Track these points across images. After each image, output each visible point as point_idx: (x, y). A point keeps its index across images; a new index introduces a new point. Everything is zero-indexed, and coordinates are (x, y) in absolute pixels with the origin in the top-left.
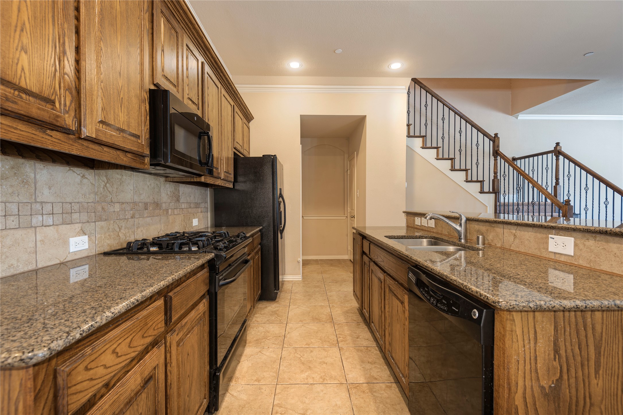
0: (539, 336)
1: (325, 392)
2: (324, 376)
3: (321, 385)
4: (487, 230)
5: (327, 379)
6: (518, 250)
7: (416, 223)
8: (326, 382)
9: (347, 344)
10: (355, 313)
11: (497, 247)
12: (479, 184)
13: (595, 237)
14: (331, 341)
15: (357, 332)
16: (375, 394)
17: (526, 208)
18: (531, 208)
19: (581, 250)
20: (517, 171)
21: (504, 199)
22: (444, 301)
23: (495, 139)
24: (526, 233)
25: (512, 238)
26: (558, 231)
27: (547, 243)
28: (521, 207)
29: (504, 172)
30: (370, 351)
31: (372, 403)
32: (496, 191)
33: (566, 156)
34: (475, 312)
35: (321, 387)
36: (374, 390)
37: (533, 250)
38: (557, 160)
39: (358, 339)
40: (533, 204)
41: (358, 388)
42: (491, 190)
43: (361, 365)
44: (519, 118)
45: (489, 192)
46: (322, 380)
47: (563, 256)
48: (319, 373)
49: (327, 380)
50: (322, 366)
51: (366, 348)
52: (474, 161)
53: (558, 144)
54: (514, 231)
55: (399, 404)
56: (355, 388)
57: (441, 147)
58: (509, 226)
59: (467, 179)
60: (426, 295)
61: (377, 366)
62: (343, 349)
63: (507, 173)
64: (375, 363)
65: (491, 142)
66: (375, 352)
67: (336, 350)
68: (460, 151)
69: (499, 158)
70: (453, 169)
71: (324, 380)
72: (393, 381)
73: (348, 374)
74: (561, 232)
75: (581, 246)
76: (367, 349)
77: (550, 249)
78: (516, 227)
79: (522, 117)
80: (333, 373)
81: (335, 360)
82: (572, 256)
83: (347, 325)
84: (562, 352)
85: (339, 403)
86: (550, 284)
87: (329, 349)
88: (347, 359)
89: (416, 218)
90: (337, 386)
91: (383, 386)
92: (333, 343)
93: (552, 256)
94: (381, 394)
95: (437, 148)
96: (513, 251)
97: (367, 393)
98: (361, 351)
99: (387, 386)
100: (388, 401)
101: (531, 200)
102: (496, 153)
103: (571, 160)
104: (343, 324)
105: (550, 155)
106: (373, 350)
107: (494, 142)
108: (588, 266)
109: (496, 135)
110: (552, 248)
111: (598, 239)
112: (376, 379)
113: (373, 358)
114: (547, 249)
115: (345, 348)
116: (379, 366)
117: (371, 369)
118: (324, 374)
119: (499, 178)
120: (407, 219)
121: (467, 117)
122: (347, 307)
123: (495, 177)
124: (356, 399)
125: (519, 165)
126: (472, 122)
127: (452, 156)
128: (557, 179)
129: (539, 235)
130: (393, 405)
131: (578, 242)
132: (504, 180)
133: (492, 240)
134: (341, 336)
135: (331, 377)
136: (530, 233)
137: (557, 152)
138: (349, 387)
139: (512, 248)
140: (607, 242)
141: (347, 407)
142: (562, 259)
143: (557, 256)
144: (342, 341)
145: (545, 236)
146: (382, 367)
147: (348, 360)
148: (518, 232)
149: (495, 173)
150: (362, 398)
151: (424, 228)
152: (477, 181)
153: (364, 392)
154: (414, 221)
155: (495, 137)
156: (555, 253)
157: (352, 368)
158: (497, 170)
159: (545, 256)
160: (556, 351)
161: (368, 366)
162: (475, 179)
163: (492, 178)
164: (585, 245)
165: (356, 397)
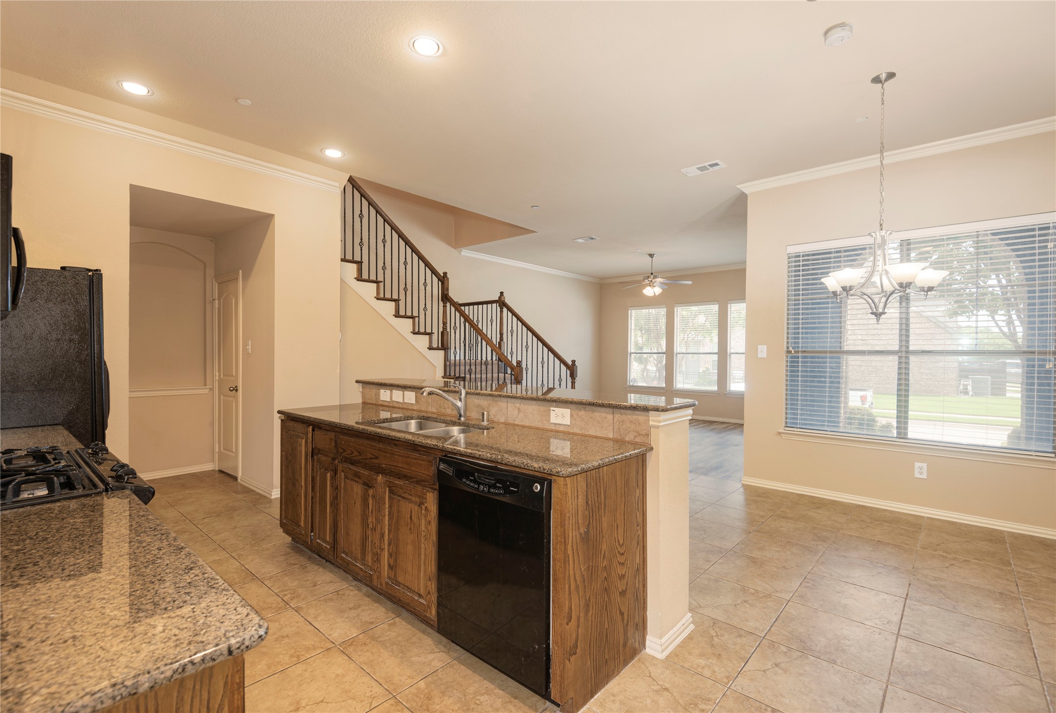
0: (579, 493)
1: (310, 670)
2: (295, 652)
3: (298, 665)
4: (489, 405)
5: (302, 653)
6: (522, 424)
7: (382, 398)
8: (303, 658)
9: (303, 599)
10: (289, 554)
11: (501, 423)
12: (427, 337)
13: (585, 408)
14: (273, 606)
15: (309, 578)
16: (379, 640)
17: (478, 368)
18: (484, 367)
19: (575, 419)
20: (470, 324)
21: (455, 357)
22: (498, 485)
23: (443, 279)
24: (530, 406)
25: (516, 412)
26: (557, 404)
27: (549, 415)
28: (473, 367)
29: (455, 324)
30: (343, 594)
31: (382, 651)
32: (444, 347)
33: (510, 309)
34: (537, 486)
35: (299, 668)
36: (377, 636)
37: (537, 423)
38: (501, 312)
39: (317, 587)
40: (486, 364)
41: (354, 643)
42: (440, 346)
43: (342, 617)
44: (462, 253)
45: (437, 349)
46: (296, 659)
47: (562, 426)
48: (284, 652)
49: (303, 655)
50: (283, 642)
51: (335, 593)
52: (422, 306)
53: (502, 293)
54: (519, 405)
55: (414, 636)
56: (351, 644)
57: (382, 282)
58: (513, 400)
59: (414, 330)
60: (472, 484)
61: (364, 608)
62: (301, 608)
63: (458, 325)
64: (359, 606)
65: (440, 283)
66: (352, 593)
67: (290, 613)
68: (405, 289)
69: (448, 305)
70: (397, 315)
71: (298, 657)
72: (394, 616)
73: (330, 635)
74: (560, 405)
75: (575, 416)
76: (338, 594)
77: (552, 421)
78: (520, 401)
79: (466, 253)
80: (307, 643)
81: (298, 627)
82: (569, 425)
83: (285, 574)
84: (590, 503)
85: (339, 672)
86: (551, 453)
87: (279, 616)
88: (316, 617)
89: (382, 391)
90: (324, 655)
91: (386, 626)
92: (279, 606)
93: (553, 427)
94: (387, 636)
95: (377, 282)
96: (518, 425)
97: (370, 643)
98: (331, 599)
99: (390, 625)
100: (400, 639)
101: (484, 359)
102: (445, 298)
103: (514, 314)
104: (278, 575)
105: (494, 305)
106: (347, 592)
107: (443, 283)
108: (581, 432)
109: (445, 274)
110: (554, 419)
111: (587, 409)
112: (372, 623)
113: (353, 601)
114: (549, 420)
115: (304, 606)
116: (366, 608)
117: (358, 615)
118: (293, 651)
119: (448, 330)
120: (363, 393)
121: (413, 245)
122: (268, 549)
123: (445, 328)
124: (360, 656)
125: (467, 312)
126: (419, 252)
127: (395, 297)
128: (501, 335)
129: (542, 408)
130: (407, 640)
131: (573, 413)
132: (455, 333)
133: (494, 416)
134: (286, 593)
135: (308, 649)
136: (533, 406)
137: (501, 303)
138: (342, 649)
139: (516, 423)
140: (593, 411)
141: (354, 671)
142: (561, 429)
143: (557, 426)
144: (292, 599)
145: (547, 408)
146: (371, 606)
147: (319, 619)
148: (522, 406)
149: (445, 324)
150: (367, 651)
151: (397, 405)
152: (425, 333)
153: (365, 644)
154: (378, 395)
155: (444, 277)
156: (555, 424)
157: (330, 625)
158: (446, 320)
159: (547, 427)
160: (587, 503)
161: (353, 613)
162: (422, 330)
163: (441, 330)
164: (578, 415)
165: (359, 654)
